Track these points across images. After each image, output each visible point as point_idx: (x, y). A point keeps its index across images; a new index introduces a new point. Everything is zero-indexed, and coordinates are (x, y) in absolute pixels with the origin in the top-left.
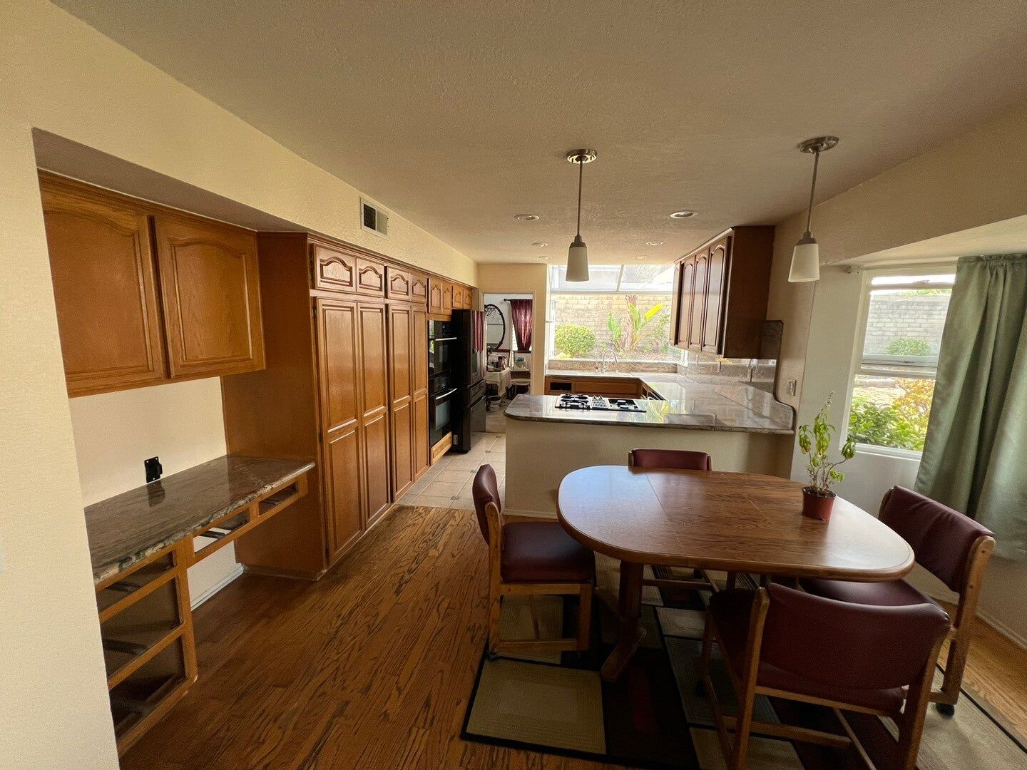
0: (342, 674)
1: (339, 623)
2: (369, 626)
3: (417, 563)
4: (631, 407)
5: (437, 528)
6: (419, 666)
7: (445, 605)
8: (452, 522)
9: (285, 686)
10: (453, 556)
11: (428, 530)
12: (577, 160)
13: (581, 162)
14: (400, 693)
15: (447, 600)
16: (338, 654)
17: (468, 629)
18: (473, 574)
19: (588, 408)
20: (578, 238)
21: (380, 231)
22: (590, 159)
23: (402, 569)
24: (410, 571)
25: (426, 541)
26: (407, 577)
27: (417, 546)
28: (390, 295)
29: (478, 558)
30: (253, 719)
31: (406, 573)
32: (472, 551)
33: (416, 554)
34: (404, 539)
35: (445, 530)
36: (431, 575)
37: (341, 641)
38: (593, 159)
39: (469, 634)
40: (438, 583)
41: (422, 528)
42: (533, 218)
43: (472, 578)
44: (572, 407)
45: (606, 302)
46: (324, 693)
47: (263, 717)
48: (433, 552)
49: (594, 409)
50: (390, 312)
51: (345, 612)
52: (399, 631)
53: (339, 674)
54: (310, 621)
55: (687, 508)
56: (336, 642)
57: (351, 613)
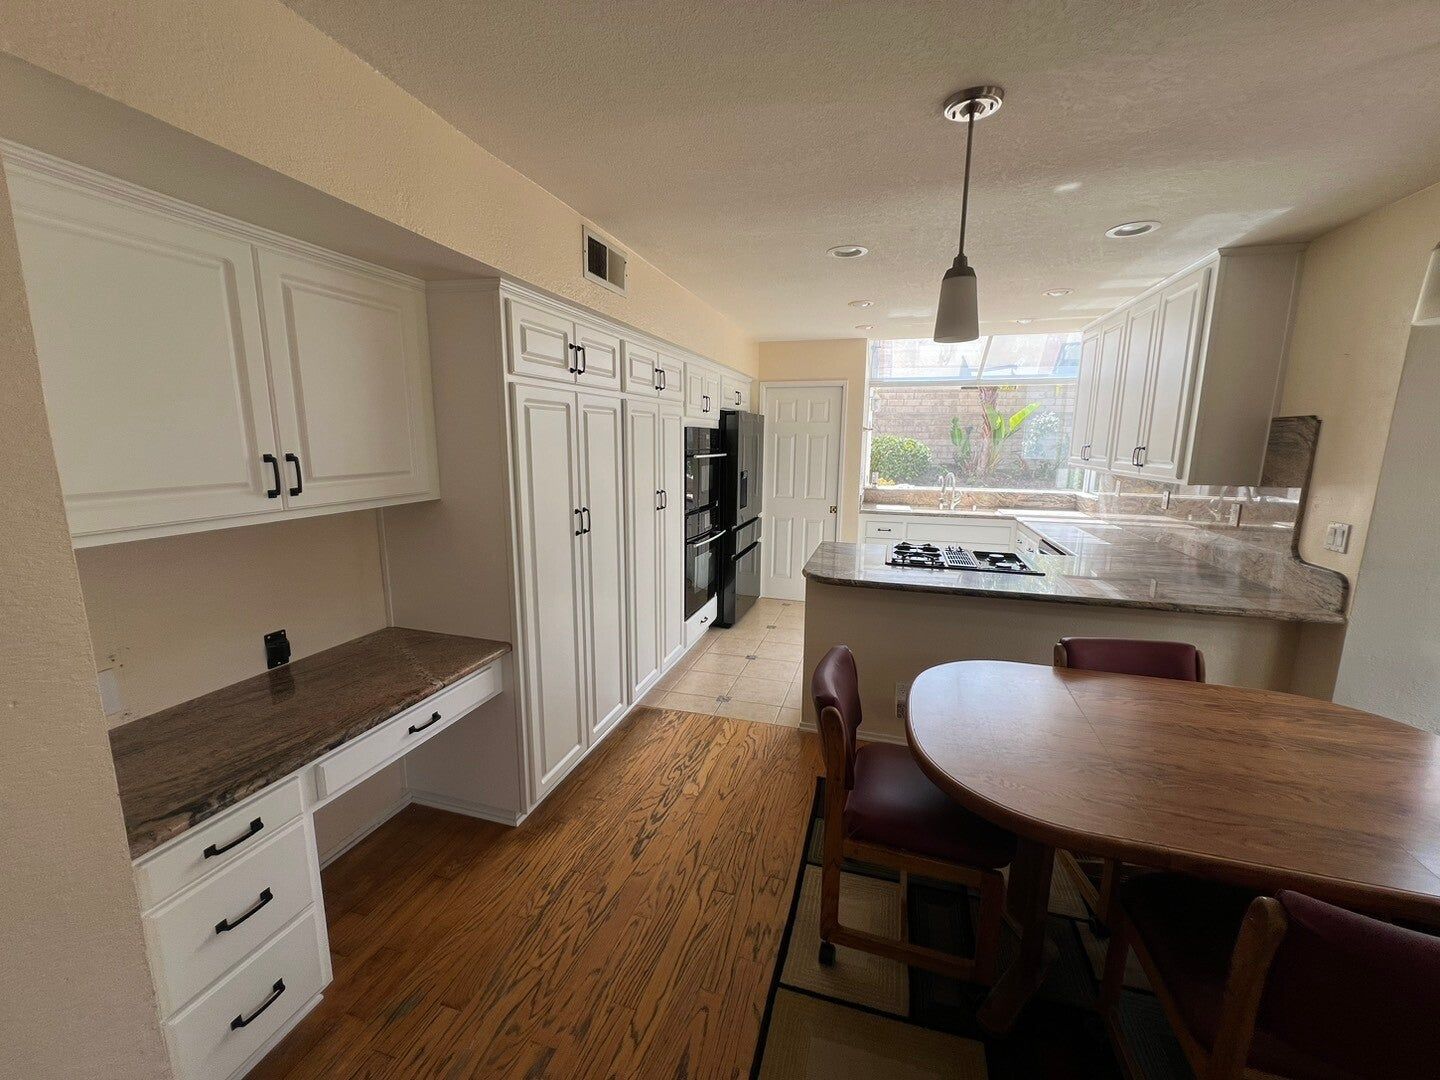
0: (545, 996)
1: (545, 899)
2: (589, 911)
3: (665, 805)
4: (1015, 566)
5: (698, 746)
6: (667, 995)
7: (708, 884)
8: (719, 739)
9: (458, 1007)
10: (722, 798)
11: (683, 750)
12: (963, 113)
13: (972, 117)
14: (637, 1045)
15: (713, 876)
16: (541, 955)
17: (749, 933)
18: (755, 832)
19: (941, 567)
20: (961, 260)
21: (612, 281)
22: (989, 108)
23: (641, 815)
24: (655, 818)
25: (678, 768)
26: (650, 828)
27: (666, 774)
28: (630, 385)
29: (761, 802)
30: (405, 1063)
31: (649, 821)
32: (752, 789)
33: (665, 789)
34: (647, 762)
35: (709, 751)
36: (687, 827)
37: (547, 931)
38: (997, 107)
39: (750, 943)
40: (699, 843)
41: (672, 746)
42: (858, 252)
43: (752, 840)
44: (914, 564)
45: (948, 402)
46: (516, 1028)
47: (420, 1062)
48: (690, 788)
49: (951, 568)
50: (629, 414)
51: (555, 880)
52: (636, 923)
53: (540, 996)
54: (502, 892)
55: (1151, 750)
56: (540, 934)
57: (564, 883)
